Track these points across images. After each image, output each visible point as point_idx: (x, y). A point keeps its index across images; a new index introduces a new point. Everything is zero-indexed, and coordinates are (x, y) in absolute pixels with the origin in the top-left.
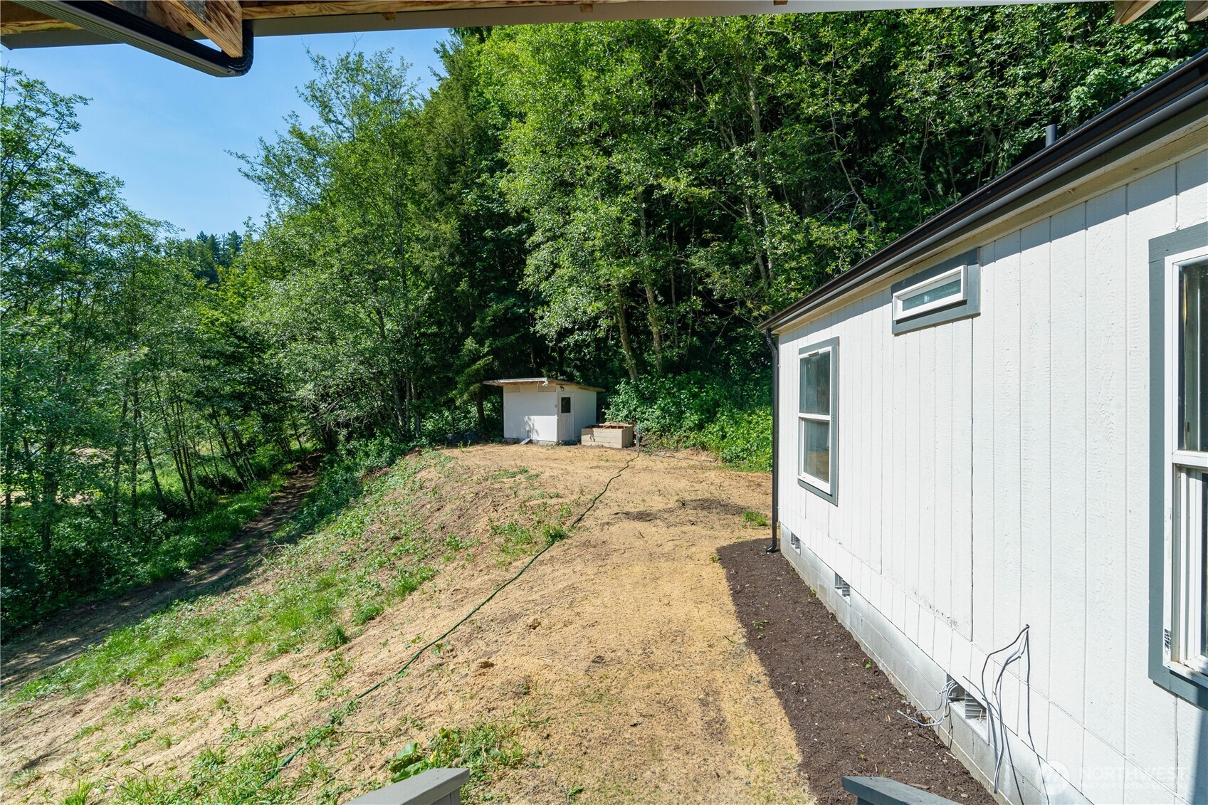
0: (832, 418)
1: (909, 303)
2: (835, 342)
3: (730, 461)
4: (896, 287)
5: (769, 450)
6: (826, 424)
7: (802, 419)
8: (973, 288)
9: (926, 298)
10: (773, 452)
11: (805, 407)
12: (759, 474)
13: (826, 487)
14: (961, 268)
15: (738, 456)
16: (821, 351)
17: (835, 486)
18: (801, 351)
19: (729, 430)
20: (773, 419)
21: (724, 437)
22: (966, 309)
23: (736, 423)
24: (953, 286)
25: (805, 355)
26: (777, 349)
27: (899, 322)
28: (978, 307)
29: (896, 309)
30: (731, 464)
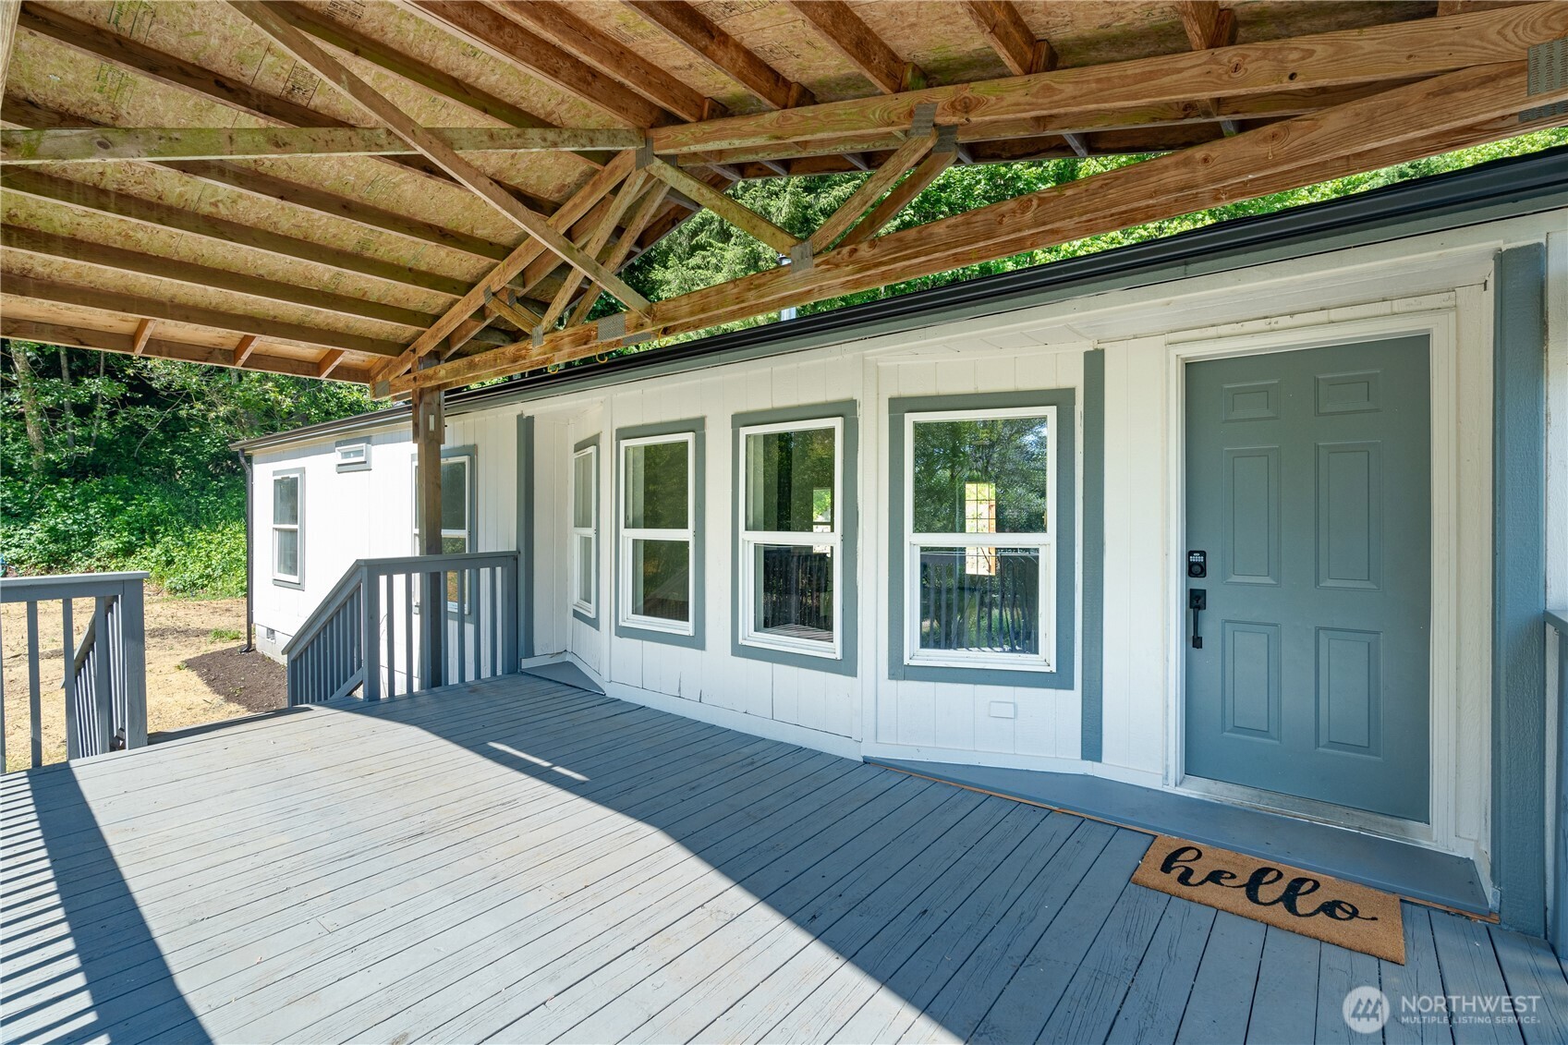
0: (300, 526)
1: (346, 455)
2: (303, 470)
3: (184, 590)
4: (338, 444)
5: (242, 572)
6: (294, 532)
7: (276, 529)
8: (368, 456)
9: (352, 455)
10: (247, 574)
11: (278, 518)
12: (227, 600)
13: (295, 579)
14: (363, 444)
15: (194, 585)
16: (292, 476)
17: (303, 577)
18: (275, 473)
19: (178, 555)
20: (247, 538)
21: (170, 562)
22: (364, 466)
23: (188, 545)
24: (359, 453)
25: (279, 477)
26: (251, 467)
27: (339, 465)
28: (370, 466)
29: (336, 457)
30: (185, 594)
